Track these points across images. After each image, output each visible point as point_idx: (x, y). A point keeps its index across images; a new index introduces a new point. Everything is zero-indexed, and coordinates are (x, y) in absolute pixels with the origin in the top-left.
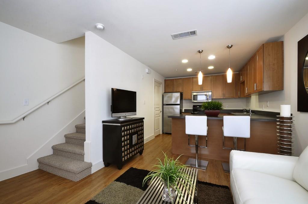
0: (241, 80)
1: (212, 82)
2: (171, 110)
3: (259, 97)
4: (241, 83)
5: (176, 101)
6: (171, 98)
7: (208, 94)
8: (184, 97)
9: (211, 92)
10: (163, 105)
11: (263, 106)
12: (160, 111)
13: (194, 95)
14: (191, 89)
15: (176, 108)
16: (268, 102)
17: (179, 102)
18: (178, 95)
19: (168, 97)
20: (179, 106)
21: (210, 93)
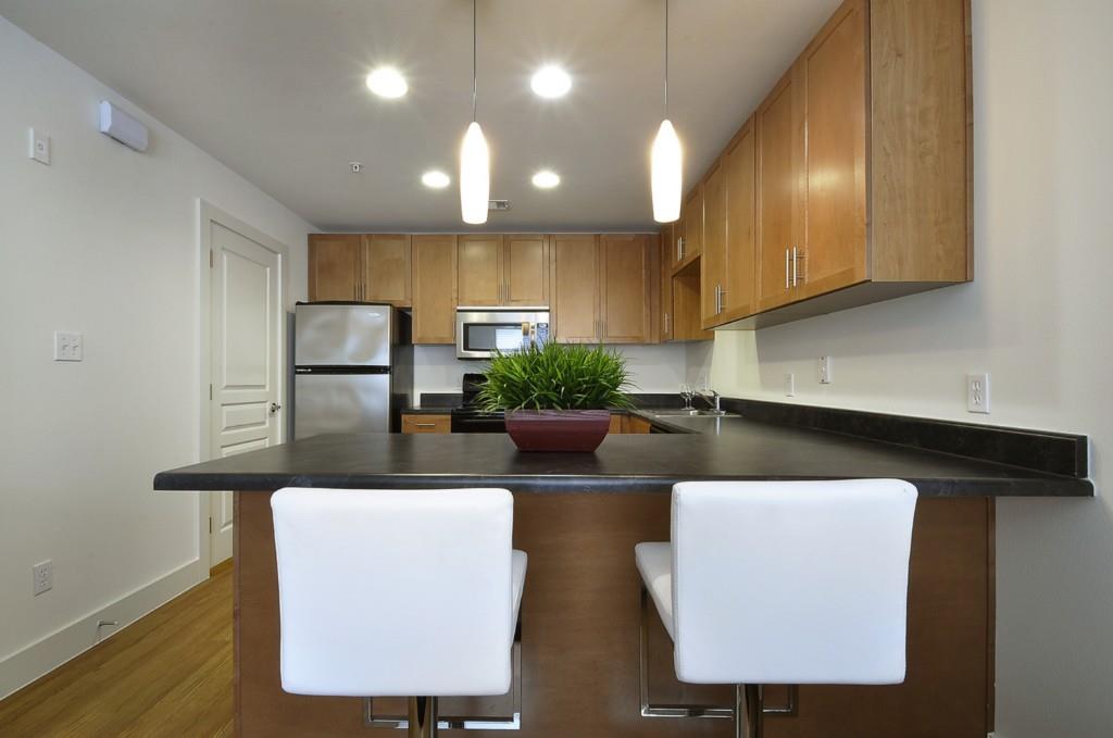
0: (680, 256)
1: (553, 267)
2: (338, 400)
3: (758, 338)
4: (673, 277)
5: (372, 350)
6: (338, 333)
7: (532, 319)
8: (418, 331)
9: (547, 314)
10: (294, 370)
11: (790, 378)
12: (268, 406)
13: (467, 326)
14: (455, 295)
15: (369, 389)
16: (829, 359)
17: (383, 359)
18: (380, 318)
19: (325, 326)
20: (385, 379)
21: (544, 318)
